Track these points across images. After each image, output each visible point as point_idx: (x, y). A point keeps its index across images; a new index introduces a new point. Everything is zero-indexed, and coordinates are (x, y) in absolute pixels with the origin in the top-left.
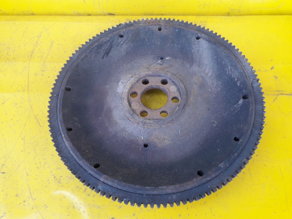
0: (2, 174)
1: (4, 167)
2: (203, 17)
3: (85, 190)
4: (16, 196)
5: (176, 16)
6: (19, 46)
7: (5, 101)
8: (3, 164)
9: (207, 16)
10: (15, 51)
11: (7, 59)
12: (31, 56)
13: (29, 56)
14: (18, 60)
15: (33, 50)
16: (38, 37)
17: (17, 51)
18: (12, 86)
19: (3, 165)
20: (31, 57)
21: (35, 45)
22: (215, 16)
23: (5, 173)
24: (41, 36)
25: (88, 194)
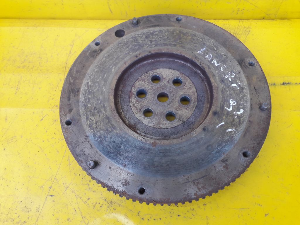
0: (51, 197)
1: (52, 189)
2: (247, 21)
3: (139, 214)
4: (68, 220)
5: (217, 20)
6: (52, 56)
7: (44, 117)
8: (50, 186)
9: (251, 20)
10: (47, 61)
11: (41, 70)
12: (66, 67)
13: (63, 68)
14: (52, 72)
15: (67, 60)
16: (71, 45)
17: (50, 62)
18: (49, 101)
19: (50, 188)
20: (65, 69)
21: (69, 55)
22: (259, 20)
23: (53, 196)
24: (73, 44)
25: (141, 218)
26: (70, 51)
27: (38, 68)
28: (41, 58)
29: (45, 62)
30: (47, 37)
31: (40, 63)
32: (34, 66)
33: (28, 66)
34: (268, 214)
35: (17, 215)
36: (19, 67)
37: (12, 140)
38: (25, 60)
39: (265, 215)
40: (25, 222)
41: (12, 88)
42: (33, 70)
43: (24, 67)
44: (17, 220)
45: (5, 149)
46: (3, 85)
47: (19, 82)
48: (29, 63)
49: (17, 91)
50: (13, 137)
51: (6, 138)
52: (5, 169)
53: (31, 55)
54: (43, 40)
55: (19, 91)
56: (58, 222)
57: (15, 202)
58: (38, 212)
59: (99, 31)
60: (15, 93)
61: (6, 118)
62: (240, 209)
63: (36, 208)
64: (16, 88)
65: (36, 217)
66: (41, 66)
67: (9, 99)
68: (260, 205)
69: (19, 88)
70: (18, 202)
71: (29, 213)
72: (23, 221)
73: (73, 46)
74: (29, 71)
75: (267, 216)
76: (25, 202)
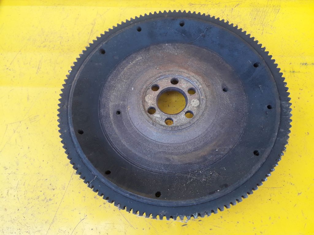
26: (92, 30)
27: (59, 47)
28: (62, 38)
29: (66, 42)
30: (67, 16)
31: (61, 42)
32: (54, 46)
33: (49, 46)
34: (301, 193)
35: (42, 193)
36: (40, 47)
37: (35, 119)
38: (45, 40)
39: (298, 194)
40: (50, 200)
41: (33, 67)
42: (54, 50)
43: (45, 46)
44: (43, 197)
45: (27, 128)
46: (24, 64)
47: (40, 61)
48: (50, 42)
49: (38, 70)
50: (35, 116)
51: (29, 117)
52: (29, 147)
53: (52, 34)
54: (64, 19)
55: (40, 70)
56: (85, 199)
57: (40, 180)
58: (64, 189)
59: (121, 9)
60: (37, 73)
61: (28, 98)
62: (272, 188)
63: (62, 186)
64: (37, 68)
65: (62, 195)
66: (62, 46)
67: (30, 79)
68: (293, 184)
69: (41, 68)
70: (42, 180)
71: (54, 190)
72: (48, 198)
73: (94, 25)
74: (50, 51)
75: (300, 195)
76: (50, 180)
